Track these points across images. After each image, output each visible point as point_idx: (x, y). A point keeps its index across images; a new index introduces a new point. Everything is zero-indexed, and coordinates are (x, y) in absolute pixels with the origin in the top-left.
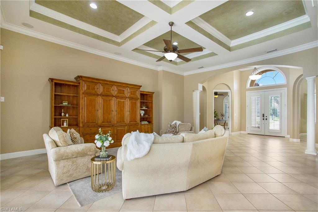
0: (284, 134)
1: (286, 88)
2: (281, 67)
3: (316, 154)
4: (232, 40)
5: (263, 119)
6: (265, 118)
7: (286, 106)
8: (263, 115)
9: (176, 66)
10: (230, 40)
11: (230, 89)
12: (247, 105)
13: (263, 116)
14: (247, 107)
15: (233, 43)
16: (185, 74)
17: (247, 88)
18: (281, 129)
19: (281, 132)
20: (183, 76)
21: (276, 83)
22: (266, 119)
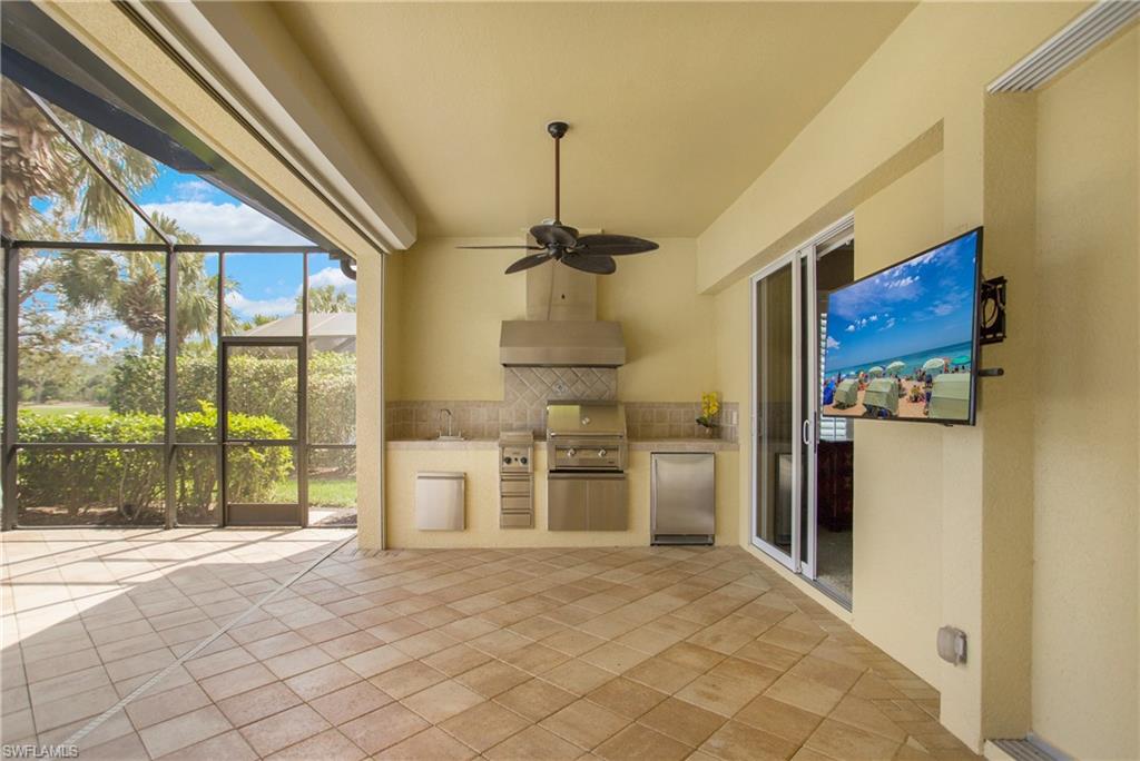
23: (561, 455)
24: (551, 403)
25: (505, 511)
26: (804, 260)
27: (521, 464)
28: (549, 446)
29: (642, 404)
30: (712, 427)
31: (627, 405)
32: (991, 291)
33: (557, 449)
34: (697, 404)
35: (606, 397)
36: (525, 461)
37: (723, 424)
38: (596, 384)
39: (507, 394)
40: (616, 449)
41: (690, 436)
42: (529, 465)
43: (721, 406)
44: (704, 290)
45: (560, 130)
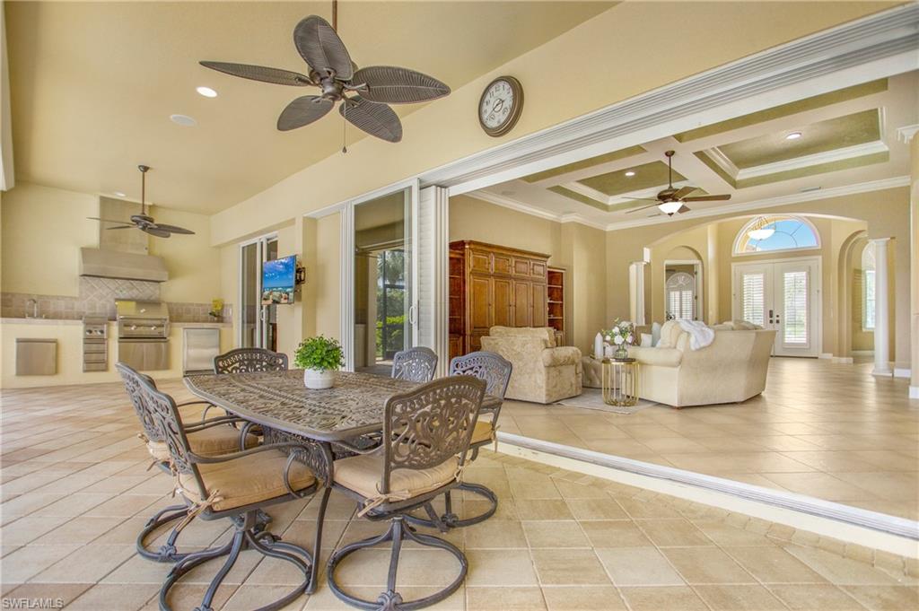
0: (817, 352)
1: (820, 257)
2: (813, 217)
3: (891, 375)
4: (740, 168)
5: (771, 322)
6: (775, 318)
7: (821, 293)
8: (771, 312)
9: (605, 212)
10: (736, 168)
11: (699, 258)
12: (733, 292)
13: (771, 316)
14: (733, 296)
15: (743, 174)
16: (610, 228)
17: (733, 255)
18: (809, 340)
19: (810, 348)
20: (604, 233)
21: (799, 246)
22: (778, 322)
23: (126, 329)
24: (117, 300)
25: (87, 362)
26: (262, 243)
27: (99, 333)
28: (120, 325)
29: (176, 304)
30: (218, 316)
31: (169, 304)
32: (299, 271)
33: (125, 326)
34: (210, 305)
35: (153, 298)
36: (102, 332)
37: (224, 315)
38: (147, 291)
39: (81, 292)
40: (163, 326)
41: (205, 321)
42: (105, 334)
43: (223, 306)
44: (215, 245)
45: (146, 169)
